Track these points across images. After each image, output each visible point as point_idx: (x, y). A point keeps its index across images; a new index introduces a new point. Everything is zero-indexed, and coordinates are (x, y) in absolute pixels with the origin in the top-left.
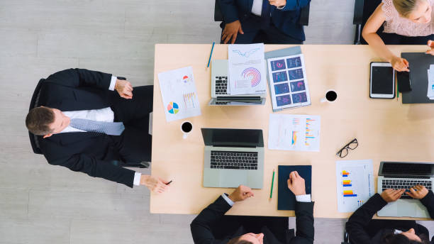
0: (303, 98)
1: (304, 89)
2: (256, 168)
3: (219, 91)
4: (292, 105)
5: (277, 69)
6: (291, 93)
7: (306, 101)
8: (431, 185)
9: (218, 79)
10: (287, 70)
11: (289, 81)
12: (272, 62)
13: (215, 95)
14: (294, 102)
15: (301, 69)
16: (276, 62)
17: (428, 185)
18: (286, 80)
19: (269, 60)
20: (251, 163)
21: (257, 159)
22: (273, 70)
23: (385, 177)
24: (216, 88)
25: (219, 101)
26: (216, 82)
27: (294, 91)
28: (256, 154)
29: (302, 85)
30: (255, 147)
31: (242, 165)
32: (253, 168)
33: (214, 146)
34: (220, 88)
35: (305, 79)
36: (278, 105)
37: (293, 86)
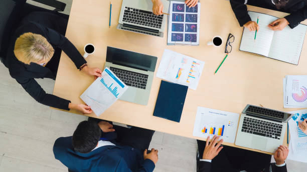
0: (193, 39)
1: (196, 31)
2: (145, 88)
3: (125, 19)
4: (184, 42)
5: (177, 11)
6: (184, 33)
7: (196, 41)
8: (281, 127)
9: (127, 9)
10: (185, 13)
11: (184, 23)
12: (174, 4)
13: (121, 22)
14: (185, 41)
15: (196, 15)
16: (177, 5)
17: (280, 127)
18: (183, 21)
19: (172, 2)
20: (141, 83)
21: (146, 80)
22: (173, 11)
23: (247, 115)
24: (124, 16)
25: (124, 27)
26: (125, 11)
27: (187, 31)
28: (147, 76)
29: (195, 29)
30: (147, 70)
31: (133, 83)
32: (142, 88)
33: (113, 63)
34: (127, 17)
35: (198, 23)
36: (172, 40)
37: (187, 27)
